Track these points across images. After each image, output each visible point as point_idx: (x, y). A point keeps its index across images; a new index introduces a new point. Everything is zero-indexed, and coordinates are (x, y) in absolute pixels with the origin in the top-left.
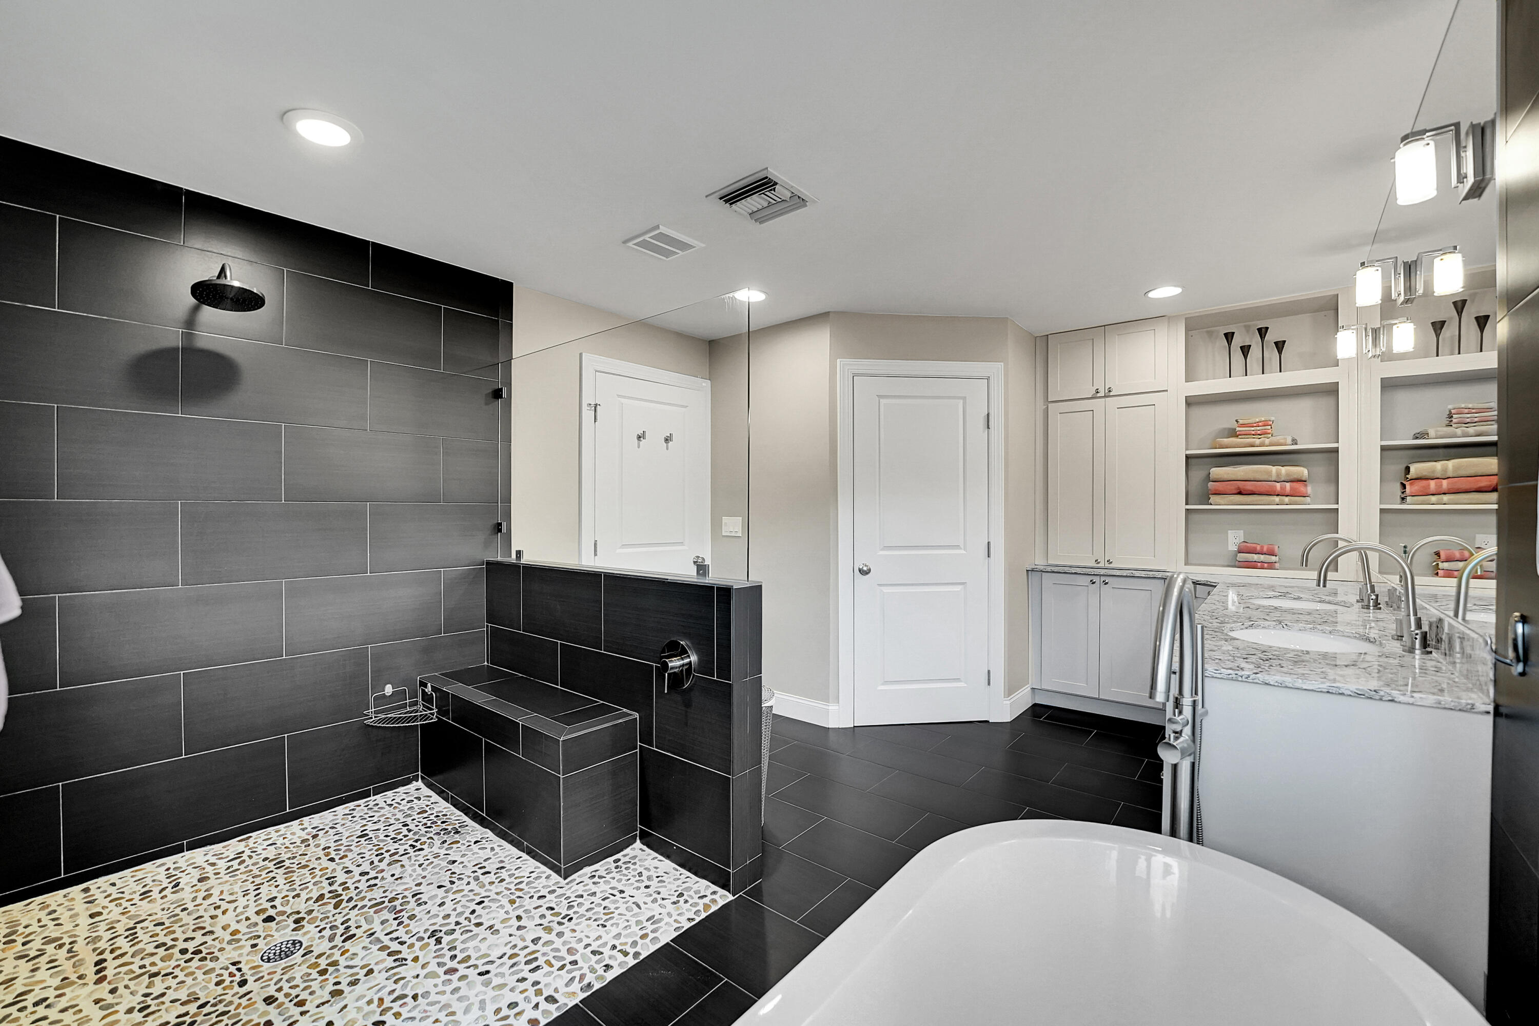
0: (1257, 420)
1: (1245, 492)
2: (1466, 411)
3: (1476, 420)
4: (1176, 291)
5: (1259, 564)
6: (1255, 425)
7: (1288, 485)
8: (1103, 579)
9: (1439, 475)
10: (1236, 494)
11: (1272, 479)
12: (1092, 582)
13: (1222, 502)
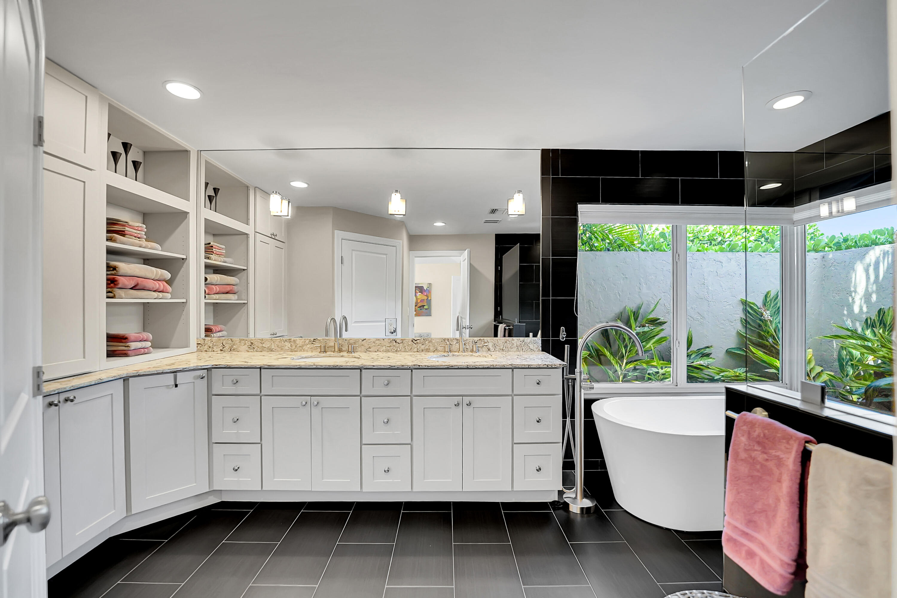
0: (138, 225)
1: (138, 288)
2: (217, 247)
5: (143, 350)
6: (136, 228)
7: (161, 283)
9: (215, 283)
10: (131, 289)
11: (153, 278)
12: (51, 404)
13: (125, 296)
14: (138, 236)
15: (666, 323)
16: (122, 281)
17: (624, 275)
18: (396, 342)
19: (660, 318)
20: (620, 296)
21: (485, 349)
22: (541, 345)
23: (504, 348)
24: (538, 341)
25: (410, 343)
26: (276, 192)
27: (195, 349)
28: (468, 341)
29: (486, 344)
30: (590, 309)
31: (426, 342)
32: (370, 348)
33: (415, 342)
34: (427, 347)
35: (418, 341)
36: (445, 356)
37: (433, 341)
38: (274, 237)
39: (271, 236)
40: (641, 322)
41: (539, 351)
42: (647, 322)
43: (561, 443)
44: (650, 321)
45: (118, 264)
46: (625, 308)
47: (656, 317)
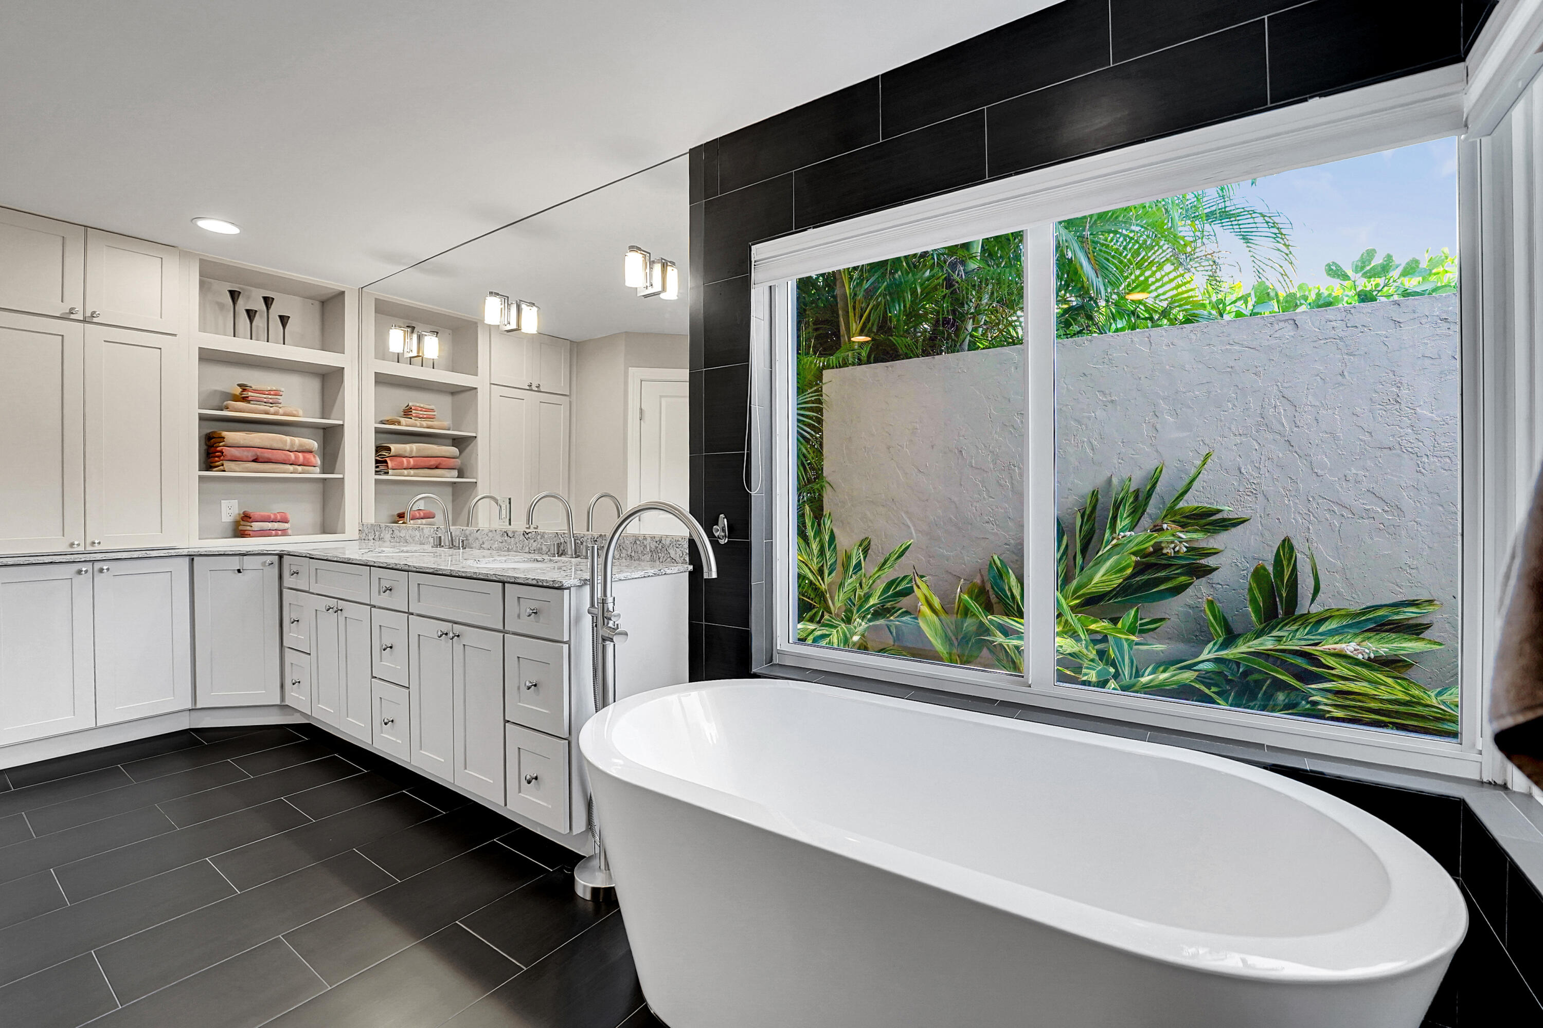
0: (269, 388)
1: (261, 460)
2: (420, 409)
3: (425, 416)
5: (274, 532)
6: (267, 393)
7: (300, 455)
8: (98, 566)
9: (407, 455)
10: (252, 461)
11: (285, 448)
12: (79, 572)
13: (237, 469)
14: (271, 401)
15: (1245, 521)
16: (230, 452)
17: (1105, 395)
18: (507, 535)
19: (1219, 507)
22: (687, 551)
23: (633, 554)
24: (683, 544)
25: (522, 537)
26: (395, 326)
27: (356, 537)
28: (585, 538)
31: (538, 538)
33: (527, 536)
35: (530, 534)
37: (546, 536)
38: (536, 389)
39: (528, 388)
40: (1157, 519)
41: (684, 562)
42: (1177, 518)
43: (567, 741)
44: (1187, 517)
45: (225, 434)
46: (1109, 481)
47: (1206, 505)
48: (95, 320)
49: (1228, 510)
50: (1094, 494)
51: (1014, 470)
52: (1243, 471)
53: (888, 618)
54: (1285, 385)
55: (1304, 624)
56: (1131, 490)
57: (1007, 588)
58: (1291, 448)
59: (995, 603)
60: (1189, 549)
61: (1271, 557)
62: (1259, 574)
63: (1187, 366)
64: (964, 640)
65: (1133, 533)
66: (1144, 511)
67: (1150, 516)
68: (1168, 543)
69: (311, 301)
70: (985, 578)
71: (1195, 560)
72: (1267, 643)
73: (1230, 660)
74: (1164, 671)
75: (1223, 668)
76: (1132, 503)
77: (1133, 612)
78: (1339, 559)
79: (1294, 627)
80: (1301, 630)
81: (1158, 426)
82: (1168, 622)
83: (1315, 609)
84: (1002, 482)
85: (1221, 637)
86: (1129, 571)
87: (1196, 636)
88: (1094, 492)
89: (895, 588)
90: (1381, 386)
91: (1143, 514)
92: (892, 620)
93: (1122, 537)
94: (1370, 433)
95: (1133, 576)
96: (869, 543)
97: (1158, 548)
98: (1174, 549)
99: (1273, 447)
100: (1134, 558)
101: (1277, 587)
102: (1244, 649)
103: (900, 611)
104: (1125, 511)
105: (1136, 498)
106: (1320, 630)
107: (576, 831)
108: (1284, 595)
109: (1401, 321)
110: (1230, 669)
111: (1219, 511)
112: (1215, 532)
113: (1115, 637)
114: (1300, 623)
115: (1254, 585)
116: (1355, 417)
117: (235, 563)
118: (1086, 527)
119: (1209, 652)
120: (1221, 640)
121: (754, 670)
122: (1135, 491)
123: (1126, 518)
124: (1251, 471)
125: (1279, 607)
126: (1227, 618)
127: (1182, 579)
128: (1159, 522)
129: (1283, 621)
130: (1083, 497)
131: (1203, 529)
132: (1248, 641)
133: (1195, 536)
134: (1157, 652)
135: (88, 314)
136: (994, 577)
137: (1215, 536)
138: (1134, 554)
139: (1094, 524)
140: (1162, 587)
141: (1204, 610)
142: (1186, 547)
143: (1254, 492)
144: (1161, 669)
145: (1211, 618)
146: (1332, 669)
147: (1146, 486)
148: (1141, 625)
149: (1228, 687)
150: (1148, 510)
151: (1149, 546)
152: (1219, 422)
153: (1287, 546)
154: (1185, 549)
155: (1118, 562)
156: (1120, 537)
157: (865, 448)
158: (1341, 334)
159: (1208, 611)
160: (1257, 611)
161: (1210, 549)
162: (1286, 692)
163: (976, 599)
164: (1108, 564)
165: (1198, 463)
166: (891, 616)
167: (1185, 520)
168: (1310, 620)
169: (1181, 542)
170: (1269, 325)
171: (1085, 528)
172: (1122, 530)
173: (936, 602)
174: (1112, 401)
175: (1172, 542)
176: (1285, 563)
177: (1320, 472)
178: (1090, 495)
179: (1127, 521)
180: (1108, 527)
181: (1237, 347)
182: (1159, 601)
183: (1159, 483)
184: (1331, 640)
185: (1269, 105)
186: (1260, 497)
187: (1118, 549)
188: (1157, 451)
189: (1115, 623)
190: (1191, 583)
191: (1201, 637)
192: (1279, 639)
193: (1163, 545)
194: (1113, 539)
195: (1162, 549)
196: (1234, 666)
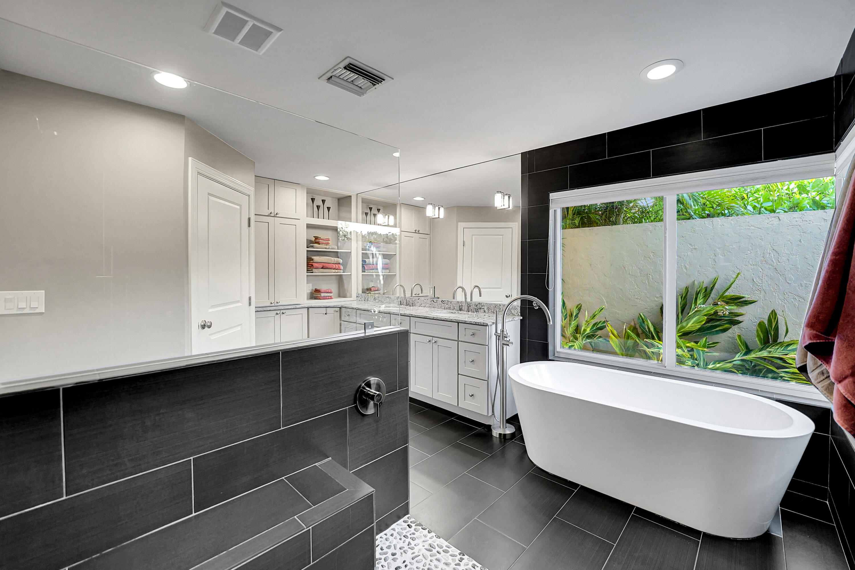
0: (326, 238)
1: (324, 268)
2: (375, 243)
4: (328, 179)
5: (328, 297)
6: (325, 240)
7: (337, 265)
8: (282, 311)
9: (372, 263)
10: (322, 268)
11: (332, 263)
12: (277, 314)
13: (317, 272)
14: (327, 243)
15: (755, 302)
16: (315, 265)
17: (692, 246)
18: (434, 301)
20: (686, 269)
21: (482, 310)
22: (520, 311)
24: (518, 308)
25: (441, 303)
27: (356, 299)
29: (483, 307)
30: (649, 283)
31: (449, 303)
32: (421, 304)
33: (443, 302)
34: (449, 306)
35: (445, 302)
36: (453, 313)
37: (453, 303)
38: (418, 232)
39: (415, 232)
40: (715, 300)
41: (518, 315)
42: (725, 299)
43: (487, 382)
44: (728, 299)
45: (313, 257)
46: (694, 282)
47: (738, 294)
48: (277, 216)
49: (747, 297)
50: (687, 288)
51: (650, 277)
52: (755, 280)
53: (593, 339)
54: (774, 245)
55: (781, 346)
56: (704, 287)
57: (646, 327)
58: (776, 271)
59: (641, 334)
60: (730, 313)
61: (767, 317)
62: (761, 325)
63: (729, 234)
64: (627, 349)
65: (704, 306)
66: (710, 296)
67: (712, 298)
68: (720, 310)
69: (335, 199)
70: (636, 322)
71: (732, 317)
72: (764, 354)
73: (748, 361)
74: (719, 363)
75: (745, 364)
76: (704, 292)
77: (704, 339)
78: (798, 319)
79: (777, 347)
80: (780, 349)
81: (716, 261)
82: (720, 344)
83: (787, 340)
84: (644, 281)
85: (744, 350)
86: (704, 323)
87: (733, 350)
88: (686, 287)
89: (596, 326)
90: (818, 247)
91: (709, 297)
92: (594, 340)
93: (700, 307)
94: (813, 266)
95: (705, 324)
96: (581, 306)
97: (716, 313)
98: (723, 313)
99: (768, 271)
100: (706, 318)
101: (769, 331)
102: (754, 356)
103: (598, 336)
104: (701, 296)
105: (706, 290)
106: (788, 349)
107: (489, 415)
108: (773, 334)
109: (827, 219)
110: (748, 364)
111: (743, 297)
112: (742, 306)
113: (696, 349)
114: (780, 345)
115: (759, 329)
116: (806, 259)
117: (324, 310)
118: (684, 301)
119: (739, 357)
120: (744, 352)
121: (550, 358)
122: (705, 287)
123: (701, 299)
124: (758, 280)
125: (770, 339)
126: (747, 343)
127: (727, 326)
128: (716, 301)
129: (771, 345)
130: (681, 289)
131: (737, 305)
132: (756, 353)
133: (732, 307)
134: (715, 356)
135: (275, 214)
136: (640, 323)
137: (742, 308)
138: (705, 315)
139: (686, 301)
140: (718, 329)
141: (737, 339)
142: (728, 312)
143: (760, 289)
144: (717, 363)
145: (739, 342)
146: (792, 364)
147: (710, 285)
148: (708, 345)
149: (747, 372)
150: (711, 296)
151: (712, 312)
152: (744, 259)
153: (774, 314)
154: (728, 313)
155: (699, 319)
156: (699, 307)
157: (579, 264)
158: (800, 224)
159: (738, 340)
160: (760, 340)
161: (740, 313)
162: (772, 374)
163: (632, 332)
164: (694, 319)
165: (735, 276)
166: (594, 338)
167: (728, 300)
168: (784, 345)
169: (726, 310)
170: (767, 219)
171: (682, 303)
172: (699, 304)
173: (615, 332)
174: (695, 249)
175: (722, 310)
176: (773, 320)
177: (789, 282)
178: (685, 289)
179: (702, 300)
180: (693, 302)
181: (753, 228)
182: (716, 335)
183: (716, 285)
184: (793, 353)
185: (763, 161)
186: (763, 292)
187: (698, 313)
188: (716, 271)
189: (697, 344)
190: (730, 328)
191: (735, 351)
192: (770, 352)
193: (718, 311)
194: (696, 308)
195: (718, 312)
196: (750, 363)
